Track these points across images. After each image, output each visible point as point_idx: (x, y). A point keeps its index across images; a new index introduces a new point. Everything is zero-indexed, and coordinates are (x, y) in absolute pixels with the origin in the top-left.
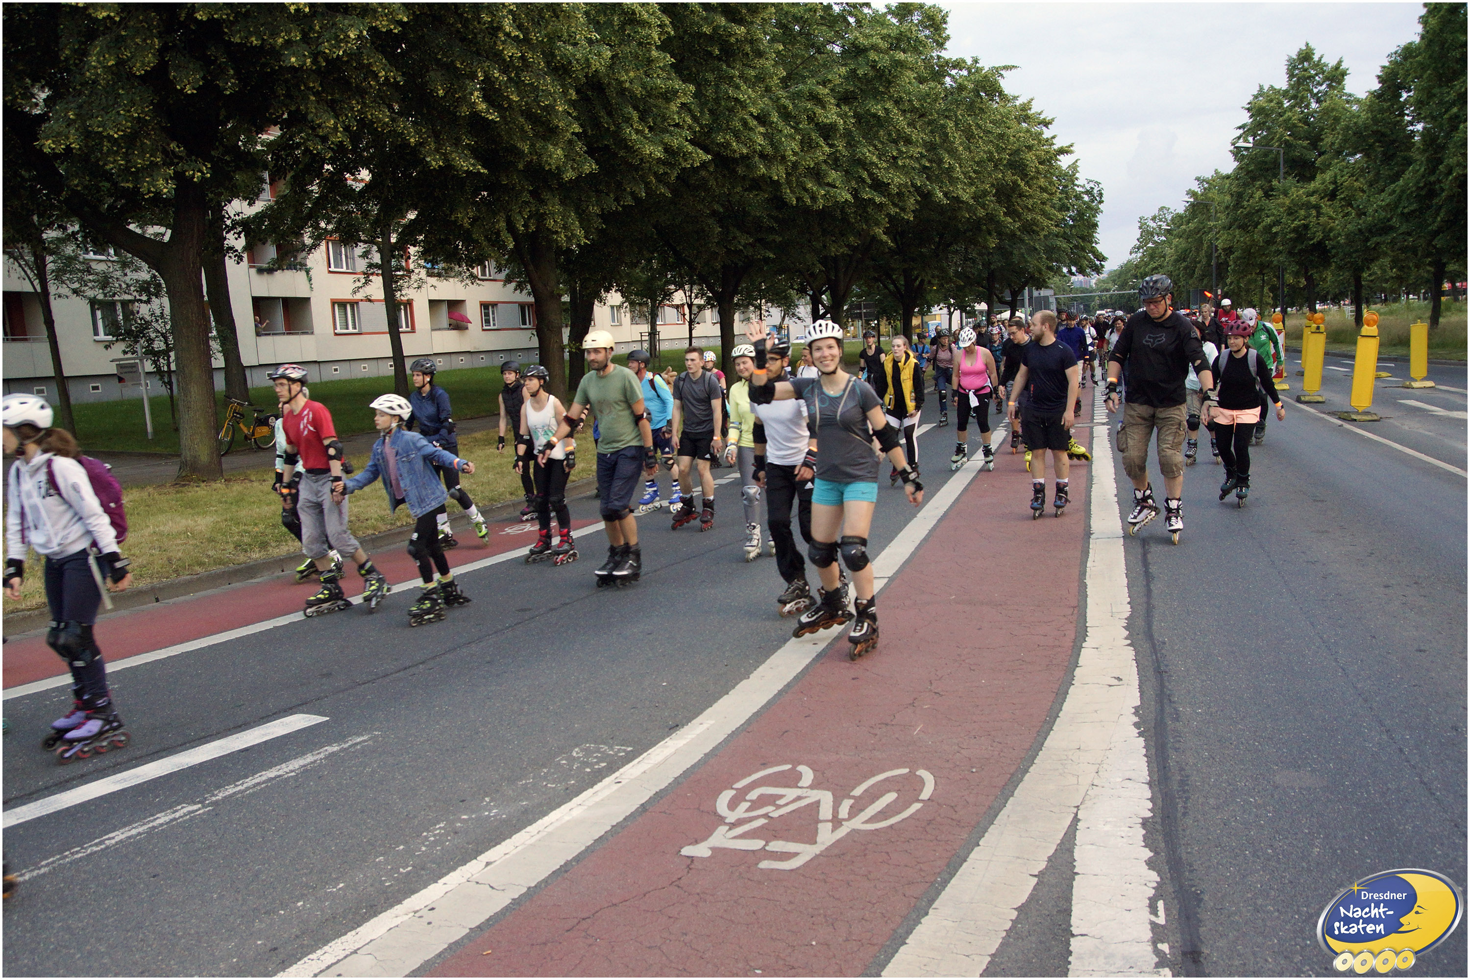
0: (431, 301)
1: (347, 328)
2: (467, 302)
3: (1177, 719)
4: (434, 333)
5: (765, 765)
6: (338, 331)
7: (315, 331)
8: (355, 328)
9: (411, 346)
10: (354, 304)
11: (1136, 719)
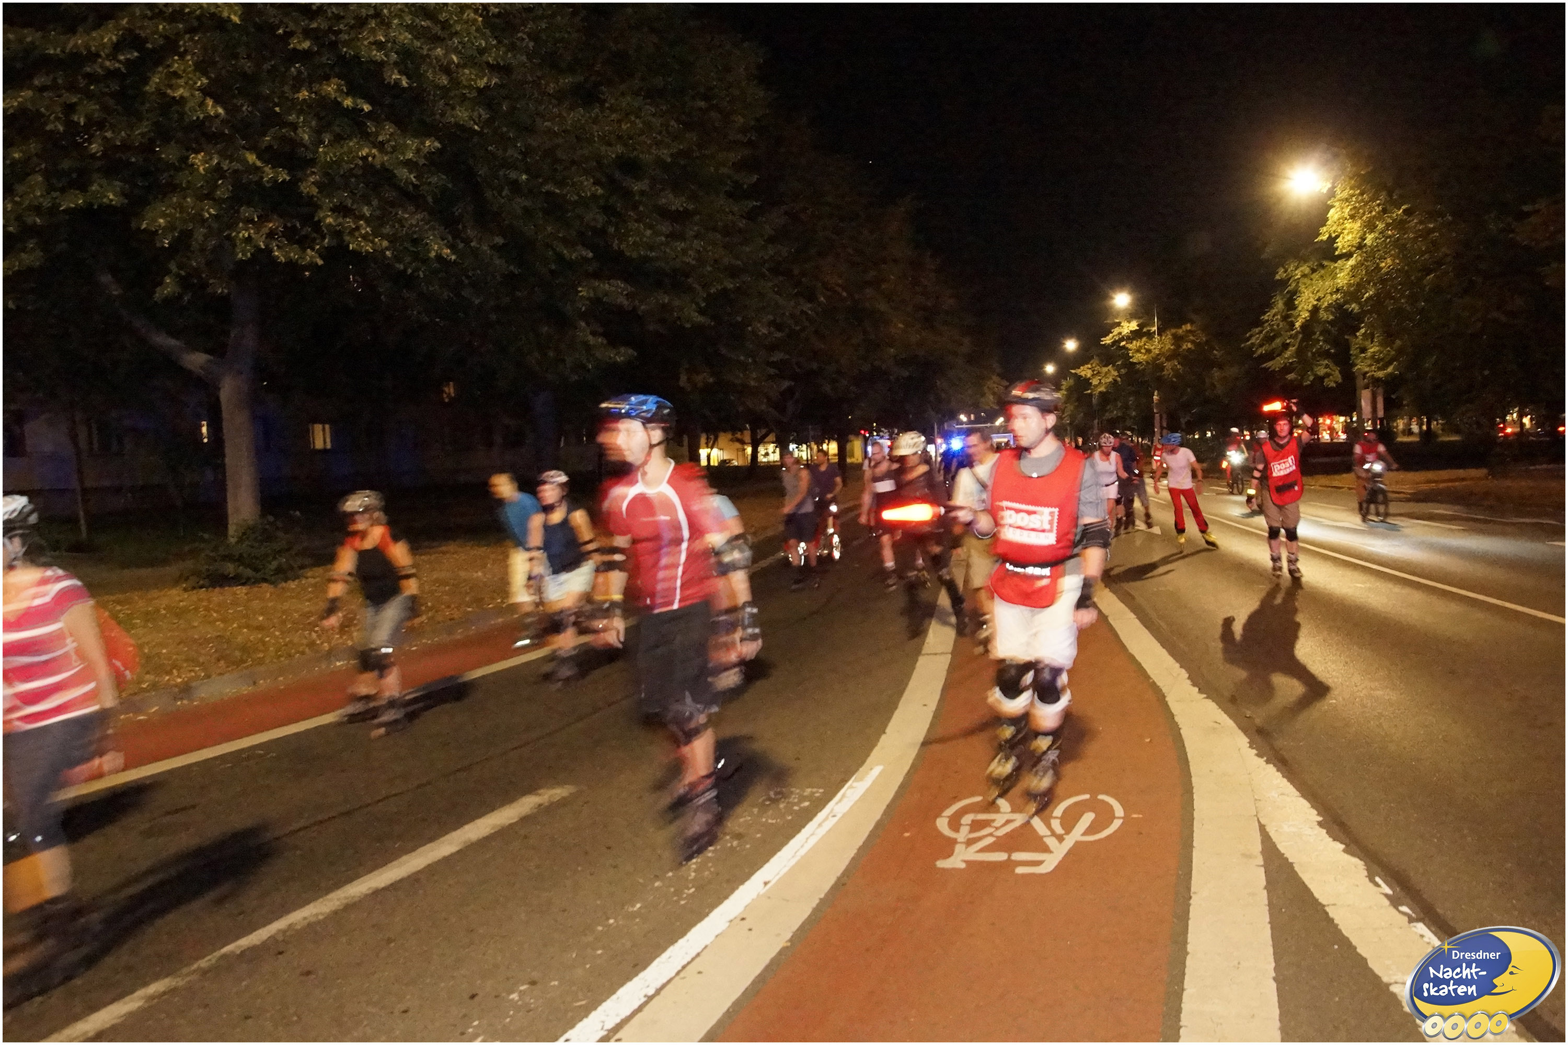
3: (1289, 751)
5: (956, 799)
11: (1255, 751)
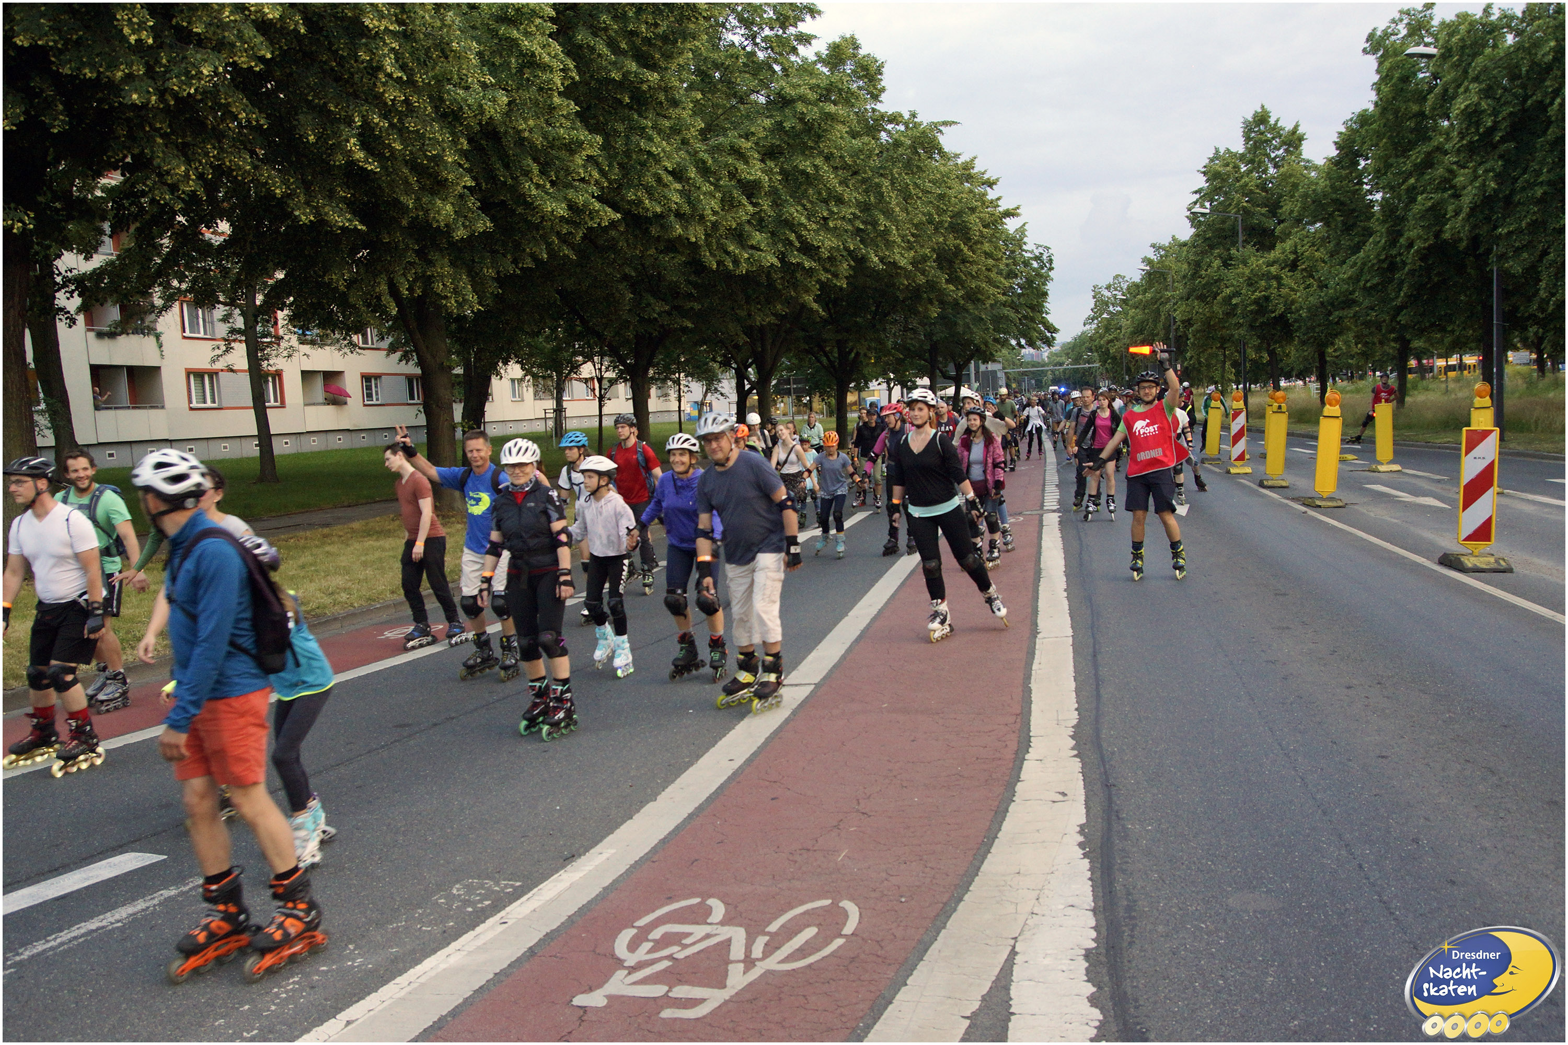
0: (303, 372)
1: (205, 402)
2: (346, 375)
3: (1126, 837)
4: (308, 408)
5: (670, 899)
6: (194, 405)
7: (167, 405)
8: (214, 402)
9: (278, 422)
10: (213, 374)
11: (1081, 839)
